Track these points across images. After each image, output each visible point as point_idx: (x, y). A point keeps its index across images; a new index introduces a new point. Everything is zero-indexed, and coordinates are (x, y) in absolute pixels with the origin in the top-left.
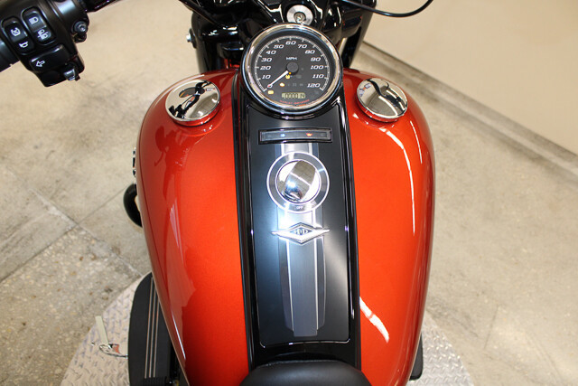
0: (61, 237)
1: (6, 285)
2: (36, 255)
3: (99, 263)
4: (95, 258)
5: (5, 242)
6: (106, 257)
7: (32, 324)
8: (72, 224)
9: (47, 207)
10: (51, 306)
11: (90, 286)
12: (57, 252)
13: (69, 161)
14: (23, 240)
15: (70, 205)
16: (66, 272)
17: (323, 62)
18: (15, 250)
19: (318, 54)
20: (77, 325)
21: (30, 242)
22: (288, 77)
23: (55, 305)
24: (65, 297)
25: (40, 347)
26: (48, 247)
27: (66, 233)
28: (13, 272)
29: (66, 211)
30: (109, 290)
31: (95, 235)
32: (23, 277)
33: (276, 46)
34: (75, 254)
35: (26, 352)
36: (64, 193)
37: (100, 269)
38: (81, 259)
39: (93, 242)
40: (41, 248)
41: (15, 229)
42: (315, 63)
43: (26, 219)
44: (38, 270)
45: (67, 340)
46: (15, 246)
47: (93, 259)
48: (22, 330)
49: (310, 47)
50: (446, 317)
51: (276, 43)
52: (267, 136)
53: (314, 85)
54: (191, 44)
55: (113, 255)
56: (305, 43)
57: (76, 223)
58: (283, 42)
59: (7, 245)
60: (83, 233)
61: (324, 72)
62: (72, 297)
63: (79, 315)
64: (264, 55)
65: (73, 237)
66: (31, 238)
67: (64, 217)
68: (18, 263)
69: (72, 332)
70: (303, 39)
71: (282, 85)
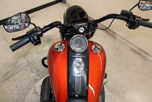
0: (26, 67)
1: (13, 77)
2: (20, 71)
3: (34, 74)
4: (33, 72)
5: (13, 67)
6: (35, 72)
7: (18, 86)
8: (28, 64)
9: (23, 60)
10: (23, 83)
11: (32, 79)
12: (25, 70)
13: (28, 49)
14: (17, 67)
15: (28, 59)
16: (26, 75)
17: (85, 42)
18: (15, 69)
19: (84, 41)
20: (28, 87)
21: (19, 68)
22: (78, 45)
23: (24, 82)
24: (26, 81)
25: (20, 92)
26: (23, 69)
27: (27, 66)
28: (15, 74)
29: (27, 61)
30: (36, 80)
31: (33, 67)
32: (17, 75)
33: (76, 39)
34: (28, 71)
35: (17, 92)
36: (27, 56)
37: (34, 75)
38: (30, 72)
39: (33, 68)
40: (21, 69)
41: (15, 64)
42: (83, 43)
43: (18, 62)
44: (20, 74)
45: (26, 91)
46: (15, 68)
47: (32, 73)
48: (16, 87)
49: (83, 39)
50: (113, 92)
51: (76, 38)
52: (73, 56)
53: (83, 47)
54: (59, 32)
55: (37, 72)
56: (82, 38)
57: (29, 64)
58: (78, 38)
59: (13, 68)
60: (30, 66)
61: (85, 44)
62: (28, 81)
63: (29, 85)
64: (74, 40)
65: (28, 67)
66: (19, 67)
67: (26, 62)
68: (16, 72)
69: (27, 89)
70: (81, 38)
71: (77, 46)
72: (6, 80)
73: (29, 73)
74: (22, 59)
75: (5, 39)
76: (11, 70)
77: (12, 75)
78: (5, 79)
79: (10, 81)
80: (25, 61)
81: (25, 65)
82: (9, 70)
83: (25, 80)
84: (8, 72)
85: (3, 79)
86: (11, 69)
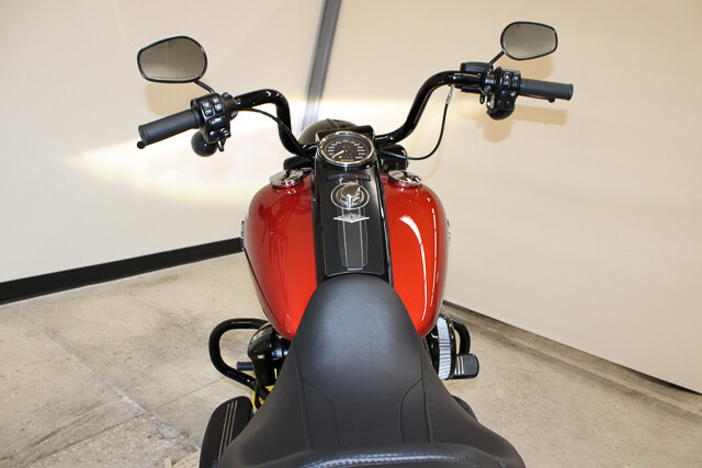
72: (39, 458)
73: (147, 440)
74: (120, 393)
75: (54, 333)
76: (65, 428)
77: (71, 441)
78: (37, 453)
79: (55, 460)
80: (130, 401)
81: (131, 414)
82: (58, 426)
83: (126, 461)
84: (53, 433)
85: (28, 456)
86: (67, 423)
